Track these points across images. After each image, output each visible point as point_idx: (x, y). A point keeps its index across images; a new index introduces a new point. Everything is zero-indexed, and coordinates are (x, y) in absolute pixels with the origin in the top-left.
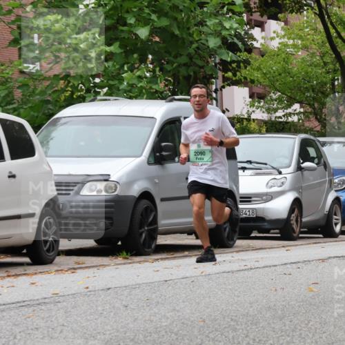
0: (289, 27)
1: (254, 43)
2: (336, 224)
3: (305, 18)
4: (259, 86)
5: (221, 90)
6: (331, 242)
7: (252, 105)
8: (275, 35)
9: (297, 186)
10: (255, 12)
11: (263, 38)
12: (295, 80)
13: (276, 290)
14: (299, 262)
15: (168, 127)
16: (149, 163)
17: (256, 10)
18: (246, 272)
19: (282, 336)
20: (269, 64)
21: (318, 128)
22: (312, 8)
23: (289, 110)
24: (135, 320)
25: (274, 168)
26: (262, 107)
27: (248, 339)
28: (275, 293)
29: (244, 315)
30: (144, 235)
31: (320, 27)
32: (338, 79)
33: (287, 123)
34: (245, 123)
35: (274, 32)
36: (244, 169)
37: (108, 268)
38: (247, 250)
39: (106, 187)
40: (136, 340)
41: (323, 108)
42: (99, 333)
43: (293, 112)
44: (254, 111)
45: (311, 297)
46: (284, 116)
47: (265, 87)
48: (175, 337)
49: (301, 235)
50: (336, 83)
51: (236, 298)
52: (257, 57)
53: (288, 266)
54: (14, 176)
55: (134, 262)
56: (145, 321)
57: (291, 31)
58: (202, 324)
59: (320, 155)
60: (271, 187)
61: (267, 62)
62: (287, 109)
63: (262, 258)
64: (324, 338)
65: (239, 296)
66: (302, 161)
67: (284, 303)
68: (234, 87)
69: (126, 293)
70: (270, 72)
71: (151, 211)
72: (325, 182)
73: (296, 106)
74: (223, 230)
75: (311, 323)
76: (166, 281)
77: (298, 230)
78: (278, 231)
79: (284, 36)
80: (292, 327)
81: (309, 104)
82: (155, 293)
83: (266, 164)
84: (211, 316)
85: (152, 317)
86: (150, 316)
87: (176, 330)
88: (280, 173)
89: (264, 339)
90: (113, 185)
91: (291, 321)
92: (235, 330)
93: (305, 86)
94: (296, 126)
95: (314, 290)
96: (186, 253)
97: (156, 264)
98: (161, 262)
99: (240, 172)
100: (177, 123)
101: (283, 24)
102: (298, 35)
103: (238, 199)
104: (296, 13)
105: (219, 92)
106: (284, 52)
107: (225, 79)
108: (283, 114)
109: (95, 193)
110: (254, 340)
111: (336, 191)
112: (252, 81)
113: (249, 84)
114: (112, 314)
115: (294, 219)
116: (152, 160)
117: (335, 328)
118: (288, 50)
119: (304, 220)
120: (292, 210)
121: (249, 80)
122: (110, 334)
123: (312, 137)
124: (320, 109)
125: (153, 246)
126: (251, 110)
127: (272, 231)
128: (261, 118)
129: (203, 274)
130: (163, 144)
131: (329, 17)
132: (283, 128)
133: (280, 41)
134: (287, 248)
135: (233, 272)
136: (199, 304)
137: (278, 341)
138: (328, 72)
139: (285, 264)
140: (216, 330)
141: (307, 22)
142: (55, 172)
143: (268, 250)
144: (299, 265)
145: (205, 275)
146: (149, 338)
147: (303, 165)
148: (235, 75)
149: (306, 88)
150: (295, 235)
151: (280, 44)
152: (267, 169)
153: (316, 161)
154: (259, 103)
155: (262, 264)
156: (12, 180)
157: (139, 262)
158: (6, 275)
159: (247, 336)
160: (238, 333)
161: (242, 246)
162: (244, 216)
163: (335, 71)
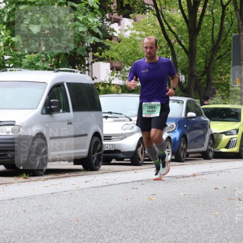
0: (137, 23)
1: (114, 33)
3: (148, 17)
4: (117, 61)
5: (91, 64)
7: (112, 75)
8: (128, 28)
10: (115, 12)
11: (119, 30)
13: (127, 199)
14: (143, 180)
15: (55, 89)
16: (42, 114)
17: (115, 11)
18: (107, 187)
19: (131, 230)
20: (123, 47)
22: (152, 11)
24: (31, 220)
25: (126, 117)
26: (119, 76)
27: (107, 233)
28: (126, 201)
29: (106, 216)
31: (158, 23)
34: (107, 86)
35: (127, 26)
36: (106, 117)
37: (12, 184)
38: (108, 172)
39: (12, 129)
40: (31, 234)
42: (5, 229)
44: (113, 79)
45: (150, 204)
47: (121, 63)
48: (59, 232)
49: (144, 162)
51: (100, 205)
52: (116, 42)
53: (136, 183)
55: (31, 181)
56: (38, 221)
57: (138, 26)
58: (76, 223)
60: (125, 130)
61: (122, 46)
63: (118, 178)
64: (159, 232)
65: (102, 204)
67: (132, 208)
68: (101, 62)
69: (25, 202)
70: (124, 53)
74: (92, 158)
75: (151, 222)
76: (53, 193)
77: (143, 159)
78: (129, 159)
79: (133, 29)
80: (138, 224)
82: (44, 202)
83: (121, 114)
84: (83, 217)
85: (43, 218)
86: (41, 217)
87: (58, 227)
88: (131, 120)
89: (119, 233)
90: (17, 128)
91: (137, 221)
92: (99, 227)
95: (153, 199)
96: (67, 174)
97: (46, 182)
98: (49, 181)
99: (104, 119)
100: (62, 86)
101: (133, 21)
102: (143, 28)
103: (103, 138)
104: (142, 14)
105: (90, 66)
106: (133, 40)
107: (94, 57)
109: (5, 134)
110: (112, 233)
111: (168, 132)
112: (113, 59)
113: (110, 60)
114: (15, 216)
115: (140, 151)
116: (44, 111)
117: (166, 224)
118: (136, 38)
120: (138, 146)
121: (110, 58)
122: (13, 230)
125: (44, 170)
126: (111, 78)
127: (125, 159)
128: (118, 83)
129: (78, 189)
130: (52, 101)
131: (163, 17)
133: (131, 32)
134: (135, 171)
135: (98, 187)
136: (75, 208)
137: (128, 234)
138: (163, 53)
139: (134, 182)
140: (86, 227)
141: (149, 20)
143: (122, 172)
144: (143, 182)
145: (80, 189)
146: (40, 232)
148: (101, 54)
150: (141, 162)
151: (131, 34)
152: (122, 117)
154: (117, 73)
155: (118, 181)
157: (35, 181)
159: (107, 231)
160: (101, 229)
161: (105, 170)
162: (107, 149)
163: (167, 52)
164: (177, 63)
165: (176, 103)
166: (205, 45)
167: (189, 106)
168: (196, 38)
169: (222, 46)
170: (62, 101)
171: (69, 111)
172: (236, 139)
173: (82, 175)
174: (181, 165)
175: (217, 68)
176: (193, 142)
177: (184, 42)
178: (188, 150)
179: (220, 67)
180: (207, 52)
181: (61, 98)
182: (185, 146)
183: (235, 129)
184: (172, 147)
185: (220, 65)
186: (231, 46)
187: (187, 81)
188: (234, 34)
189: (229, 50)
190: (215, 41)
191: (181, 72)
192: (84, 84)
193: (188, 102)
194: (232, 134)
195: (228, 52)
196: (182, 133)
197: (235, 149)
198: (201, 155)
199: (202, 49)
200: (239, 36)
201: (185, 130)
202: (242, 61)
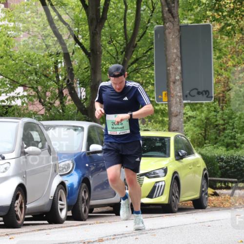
0: (9, 9)
2: (61, 210)
6: (56, 228)
9: (21, 172)
12: (17, 64)
21: (43, 112)
23: (12, 94)
32: (61, 62)
33: (10, 107)
41: (46, 91)
43: (16, 95)
46: (7, 99)
49: (25, 222)
50: (59, 66)
57: (11, 14)
59: (44, 139)
62: (10, 93)
66: (25, 146)
72: (49, 166)
73: (20, 90)
77: (22, 217)
78: (1, 219)
79: (4, 19)
81: (32, 88)
88: (3, 158)
93: (27, 69)
94: (20, 109)
101: (3, 6)
108: (7, 97)
111: (61, 175)
115: (18, 206)
118: (9, 33)
119: (28, 206)
120: (16, 197)
123: (35, 121)
124: (43, 92)
132: (7, 112)
134: (10, 237)
138: (51, 55)
147: (26, 150)
149: (29, 71)
150: (19, 222)
153: (40, 145)
164: (72, 70)
165: (72, 131)
166: (114, 42)
167: (92, 134)
168: (100, 31)
169: (139, 44)
172: (163, 184)
174: (81, 225)
175: (133, 77)
176: (99, 189)
177: (82, 38)
178: (92, 202)
179: (138, 75)
180: (117, 52)
182: (87, 196)
183: (162, 169)
184: (68, 198)
185: (138, 72)
186: (152, 44)
187: (88, 97)
188: (156, 26)
189: (151, 49)
190: (130, 37)
191: (79, 84)
193: (91, 129)
194: (158, 177)
195: (149, 53)
196: (83, 176)
197: (163, 199)
198: (111, 209)
199: (110, 48)
200: (165, 28)
201: (87, 172)
202: (169, 67)
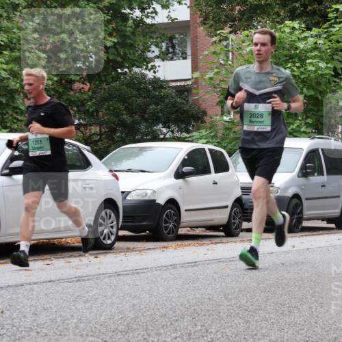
15: (310, 155)
16: (299, 177)
24: (289, 272)
30: (294, 221)
40: (289, 284)
42: (266, 280)
48: (314, 284)
54: (216, 183)
56: (295, 273)
69: (283, 256)
71: (299, 206)
76: (308, 249)
86: (298, 270)
87: (314, 279)
90: (276, 190)
96: (321, 232)
97: (302, 238)
98: (305, 237)
100: (317, 152)
116: (300, 175)
122: (273, 281)
125: (300, 227)
129: (331, 245)
130: (308, 165)
142: (241, 181)
145: (333, 246)
146: (297, 284)
156: (215, 185)
158: (210, 242)
170: (316, 165)
171: (323, 175)
173: (335, 233)
181: (316, 163)
192: (338, 150)
